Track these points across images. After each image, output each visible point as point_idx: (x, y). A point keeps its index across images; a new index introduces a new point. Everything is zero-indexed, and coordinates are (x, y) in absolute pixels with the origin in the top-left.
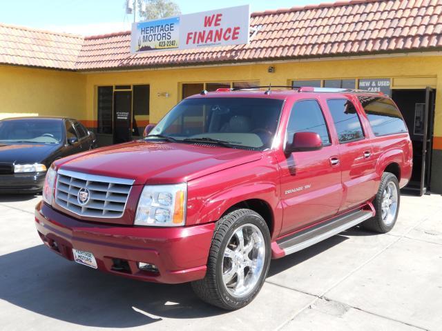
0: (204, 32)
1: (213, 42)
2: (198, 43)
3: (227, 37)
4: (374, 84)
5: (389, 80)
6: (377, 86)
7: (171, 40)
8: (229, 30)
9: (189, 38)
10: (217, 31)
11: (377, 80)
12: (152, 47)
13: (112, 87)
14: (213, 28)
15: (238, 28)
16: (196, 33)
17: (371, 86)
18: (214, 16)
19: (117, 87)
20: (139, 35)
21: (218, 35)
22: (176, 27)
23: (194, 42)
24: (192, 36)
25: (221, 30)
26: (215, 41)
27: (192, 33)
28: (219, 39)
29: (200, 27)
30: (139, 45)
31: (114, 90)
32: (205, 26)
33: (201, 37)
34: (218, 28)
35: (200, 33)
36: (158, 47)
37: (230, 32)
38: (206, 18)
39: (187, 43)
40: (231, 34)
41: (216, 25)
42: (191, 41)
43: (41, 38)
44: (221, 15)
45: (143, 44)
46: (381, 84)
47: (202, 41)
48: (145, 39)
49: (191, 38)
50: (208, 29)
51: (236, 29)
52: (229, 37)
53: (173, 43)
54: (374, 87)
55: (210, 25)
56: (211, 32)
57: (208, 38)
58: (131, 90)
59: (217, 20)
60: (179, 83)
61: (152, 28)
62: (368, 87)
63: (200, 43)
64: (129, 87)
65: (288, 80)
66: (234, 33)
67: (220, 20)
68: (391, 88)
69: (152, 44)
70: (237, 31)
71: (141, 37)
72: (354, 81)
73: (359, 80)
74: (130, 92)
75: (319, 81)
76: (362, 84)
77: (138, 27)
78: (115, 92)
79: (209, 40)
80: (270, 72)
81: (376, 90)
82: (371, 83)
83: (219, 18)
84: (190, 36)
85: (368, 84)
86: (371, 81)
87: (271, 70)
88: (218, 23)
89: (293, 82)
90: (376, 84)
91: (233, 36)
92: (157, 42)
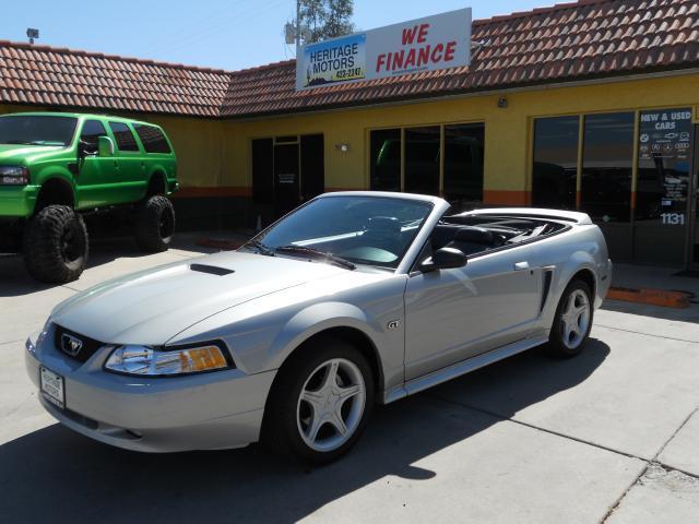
0: (403, 52)
1: (416, 66)
2: (394, 69)
3: (436, 58)
4: (664, 117)
5: (689, 110)
6: (670, 120)
7: (354, 67)
8: (440, 47)
9: (380, 63)
10: (422, 50)
11: (669, 112)
12: (327, 79)
13: (271, 140)
14: (416, 46)
15: (454, 43)
16: (390, 55)
17: (660, 121)
18: (416, 28)
19: (279, 139)
20: (307, 64)
21: (424, 56)
22: (361, 49)
23: (388, 68)
24: (385, 60)
25: (428, 47)
26: (419, 64)
27: (384, 56)
28: (425, 62)
29: (396, 46)
30: (309, 78)
31: (274, 143)
32: (404, 43)
33: (398, 60)
34: (423, 45)
35: (397, 54)
36: (335, 78)
37: (441, 50)
38: (405, 31)
39: (378, 70)
40: (443, 53)
41: (420, 40)
42: (383, 67)
44: (427, 26)
45: (314, 76)
46: (675, 116)
47: (400, 66)
48: (317, 68)
49: (383, 63)
50: (407, 48)
51: (450, 45)
52: (440, 57)
53: (357, 71)
54: (665, 122)
55: (411, 42)
56: (413, 52)
57: (408, 61)
58: (299, 142)
59: (422, 33)
60: (365, 129)
61: (326, 52)
62: (655, 122)
63: (397, 69)
64: (295, 138)
65: (529, 118)
66: (449, 51)
67: (426, 33)
68: (694, 122)
69: (327, 76)
70: (452, 48)
71: (312, 65)
72: (633, 114)
73: (641, 113)
74: (297, 145)
75: (577, 118)
76: (646, 118)
77: (306, 52)
78: (276, 147)
79: (410, 64)
80: (500, 106)
81: (668, 126)
82: (661, 116)
83: (425, 30)
84: (382, 60)
85: (655, 117)
86: (661, 112)
87: (502, 103)
88: (423, 37)
89: (536, 120)
90: (669, 117)
91: (446, 55)
92: (334, 72)
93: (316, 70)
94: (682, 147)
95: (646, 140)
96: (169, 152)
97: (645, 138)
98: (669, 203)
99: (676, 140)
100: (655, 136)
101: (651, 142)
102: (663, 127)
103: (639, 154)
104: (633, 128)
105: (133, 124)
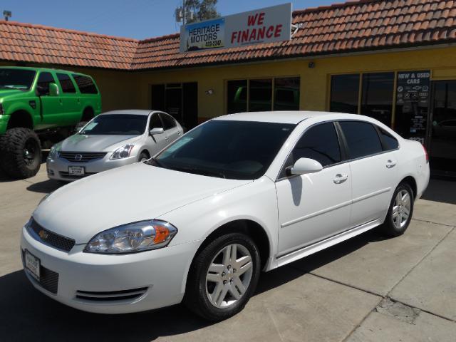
0: (248, 30)
1: (256, 40)
2: (242, 41)
3: (269, 34)
4: (413, 76)
5: (429, 72)
6: (416, 78)
7: (217, 40)
8: (272, 28)
9: (233, 37)
10: (260, 30)
11: (416, 73)
12: (199, 47)
13: (163, 85)
14: (256, 27)
15: (281, 26)
16: (240, 32)
17: (410, 78)
18: (257, 15)
19: (169, 85)
20: (187, 37)
21: (261, 33)
22: (221, 28)
23: (238, 41)
24: (237, 35)
25: (264, 28)
26: (258, 39)
27: (236, 33)
28: (262, 37)
29: (244, 27)
30: (188, 46)
31: (166, 88)
32: (249, 25)
33: (245, 36)
34: (261, 27)
35: (244, 32)
36: (205, 47)
37: (272, 30)
38: (249, 17)
39: (232, 42)
40: (274, 32)
41: (259, 23)
42: (236, 40)
43: (100, 42)
44: (263, 14)
45: (191, 45)
46: (419, 75)
47: (246, 40)
48: (193, 40)
49: (235, 37)
50: (251, 28)
51: (278, 26)
52: (271, 35)
53: (219, 43)
54: (413, 79)
55: (253, 24)
56: (254, 31)
57: (251, 37)
58: (181, 87)
59: (260, 19)
60: (224, 80)
61: (199, 30)
62: (407, 79)
63: (244, 41)
64: (179, 85)
65: (328, 75)
66: (277, 31)
67: (263, 19)
68: (431, 79)
69: (199, 45)
70: (279, 29)
71: (190, 38)
72: (393, 73)
73: (398, 73)
74: (180, 89)
75: (359, 75)
76: (401, 76)
77: (186, 29)
78: (167, 90)
79: (252, 39)
80: (310, 67)
81: (415, 82)
82: (410, 75)
83: (262, 17)
84: (235, 35)
85: (407, 76)
86: (411, 73)
87: (312, 65)
88: (261, 21)
89: (333, 77)
90: (416, 75)
91: (276, 33)
92: (204, 43)
93: (192, 41)
94: (423, 95)
95: (401, 90)
96: (96, 93)
97: (401, 89)
98: (414, 131)
99: (420, 91)
100: (407, 88)
101: (405, 92)
102: (412, 82)
103: (397, 99)
104: (393, 81)
105: (73, 75)
